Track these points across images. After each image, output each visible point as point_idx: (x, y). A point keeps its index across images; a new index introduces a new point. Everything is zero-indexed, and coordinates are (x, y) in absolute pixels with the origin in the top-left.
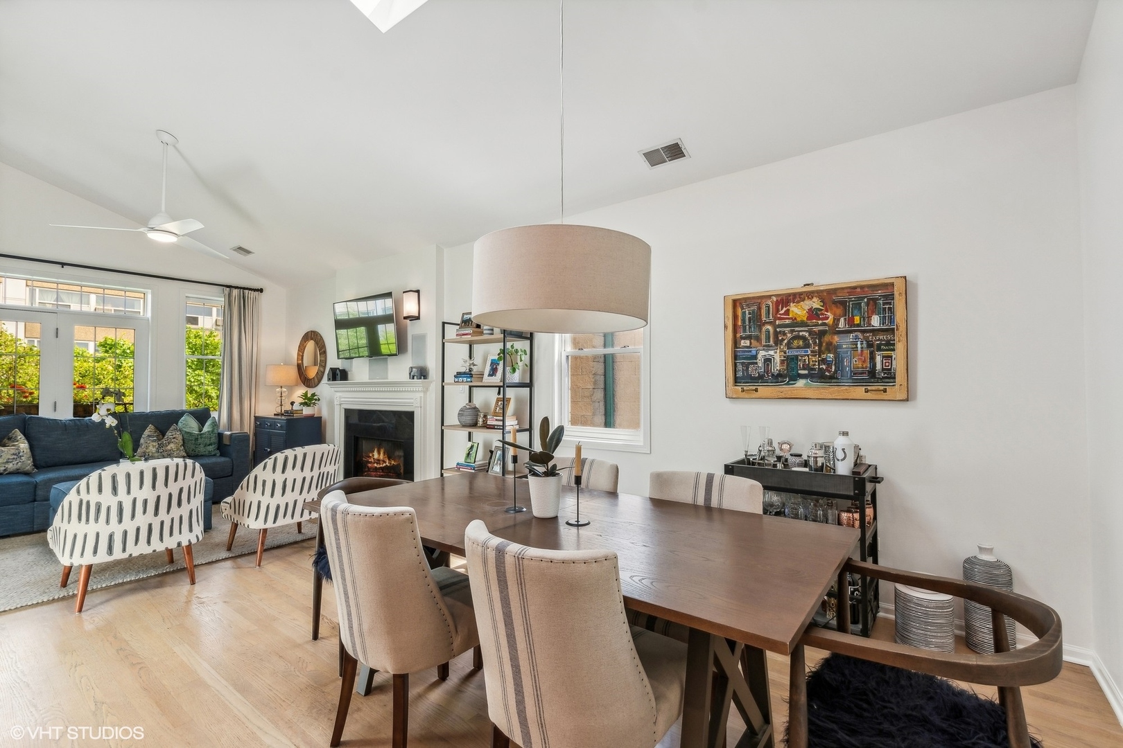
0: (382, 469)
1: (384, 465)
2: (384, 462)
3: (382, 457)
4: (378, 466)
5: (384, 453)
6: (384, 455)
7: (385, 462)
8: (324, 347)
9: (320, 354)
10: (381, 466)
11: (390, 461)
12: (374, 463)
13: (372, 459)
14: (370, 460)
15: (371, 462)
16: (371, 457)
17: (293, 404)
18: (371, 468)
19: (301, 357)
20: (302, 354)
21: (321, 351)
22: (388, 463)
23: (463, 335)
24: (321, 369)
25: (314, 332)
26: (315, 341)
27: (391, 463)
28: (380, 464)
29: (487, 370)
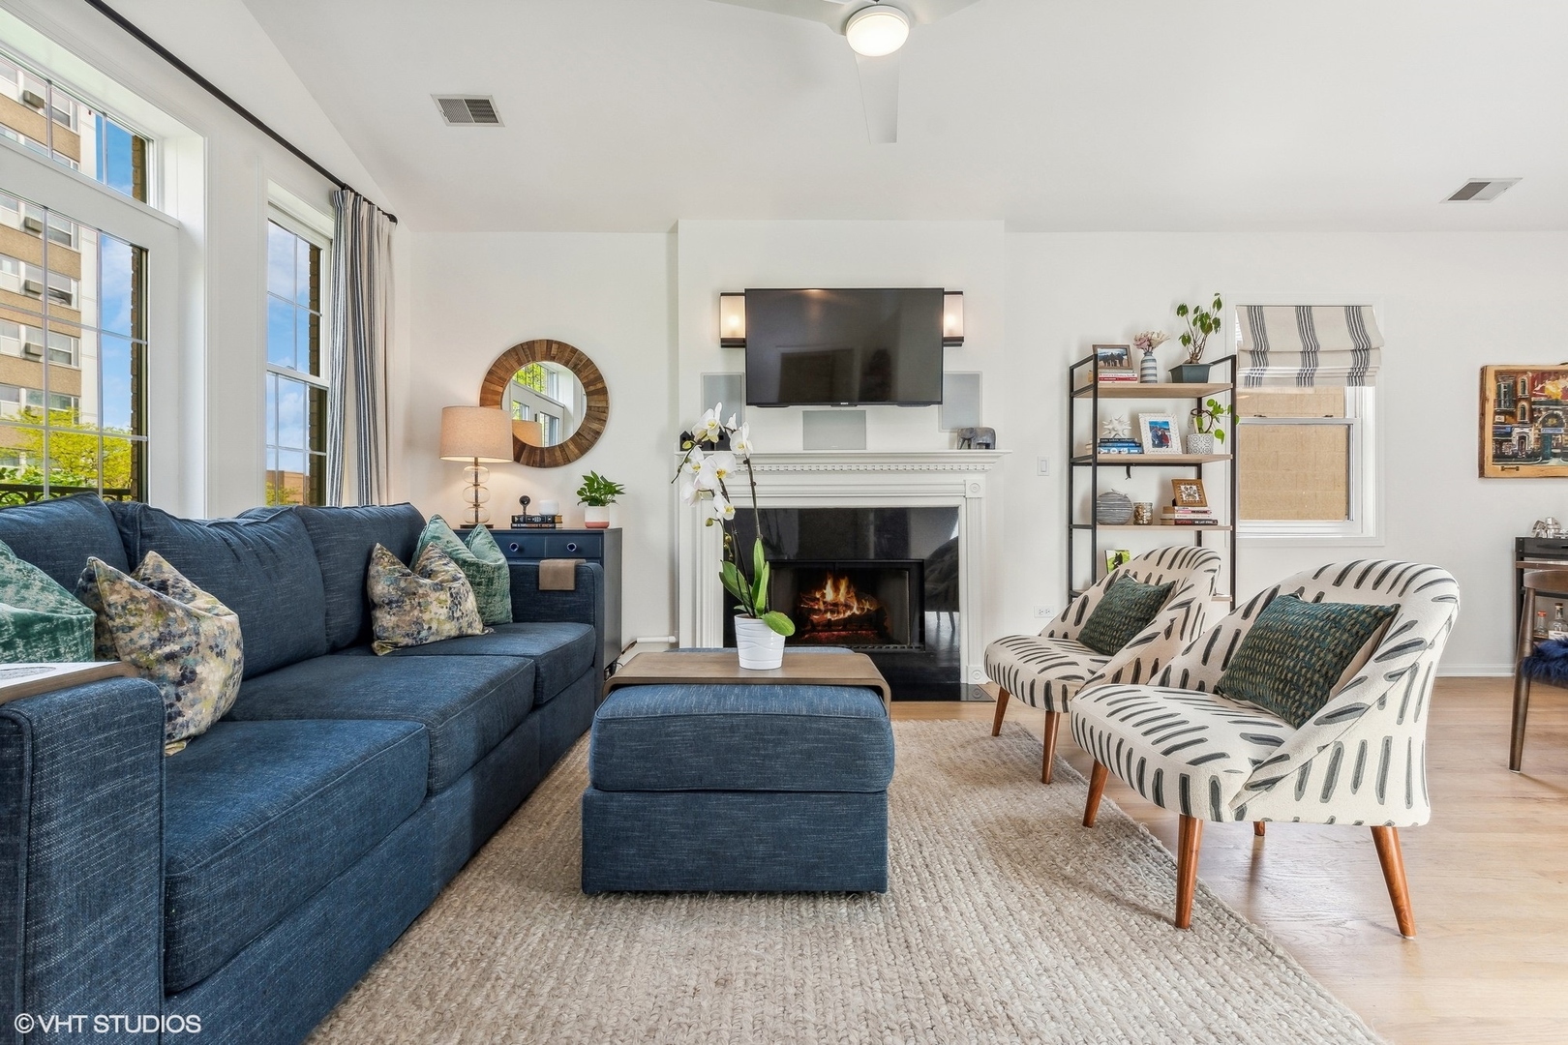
0: (844, 622)
1: (848, 613)
2: (848, 607)
3: (843, 596)
4: (835, 617)
5: (848, 587)
7: (850, 608)
8: (599, 378)
9: (588, 394)
10: (841, 616)
11: (863, 604)
12: (826, 612)
13: (821, 603)
14: (816, 607)
15: (819, 610)
16: (818, 599)
17: (525, 501)
18: (818, 624)
19: (498, 398)
20: (500, 389)
21: (592, 388)
22: (857, 609)
23: (1117, 379)
24: (595, 426)
25: (556, 342)
26: (566, 364)
27: (863, 609)
28: (839, 613)
29: (1147, 438)
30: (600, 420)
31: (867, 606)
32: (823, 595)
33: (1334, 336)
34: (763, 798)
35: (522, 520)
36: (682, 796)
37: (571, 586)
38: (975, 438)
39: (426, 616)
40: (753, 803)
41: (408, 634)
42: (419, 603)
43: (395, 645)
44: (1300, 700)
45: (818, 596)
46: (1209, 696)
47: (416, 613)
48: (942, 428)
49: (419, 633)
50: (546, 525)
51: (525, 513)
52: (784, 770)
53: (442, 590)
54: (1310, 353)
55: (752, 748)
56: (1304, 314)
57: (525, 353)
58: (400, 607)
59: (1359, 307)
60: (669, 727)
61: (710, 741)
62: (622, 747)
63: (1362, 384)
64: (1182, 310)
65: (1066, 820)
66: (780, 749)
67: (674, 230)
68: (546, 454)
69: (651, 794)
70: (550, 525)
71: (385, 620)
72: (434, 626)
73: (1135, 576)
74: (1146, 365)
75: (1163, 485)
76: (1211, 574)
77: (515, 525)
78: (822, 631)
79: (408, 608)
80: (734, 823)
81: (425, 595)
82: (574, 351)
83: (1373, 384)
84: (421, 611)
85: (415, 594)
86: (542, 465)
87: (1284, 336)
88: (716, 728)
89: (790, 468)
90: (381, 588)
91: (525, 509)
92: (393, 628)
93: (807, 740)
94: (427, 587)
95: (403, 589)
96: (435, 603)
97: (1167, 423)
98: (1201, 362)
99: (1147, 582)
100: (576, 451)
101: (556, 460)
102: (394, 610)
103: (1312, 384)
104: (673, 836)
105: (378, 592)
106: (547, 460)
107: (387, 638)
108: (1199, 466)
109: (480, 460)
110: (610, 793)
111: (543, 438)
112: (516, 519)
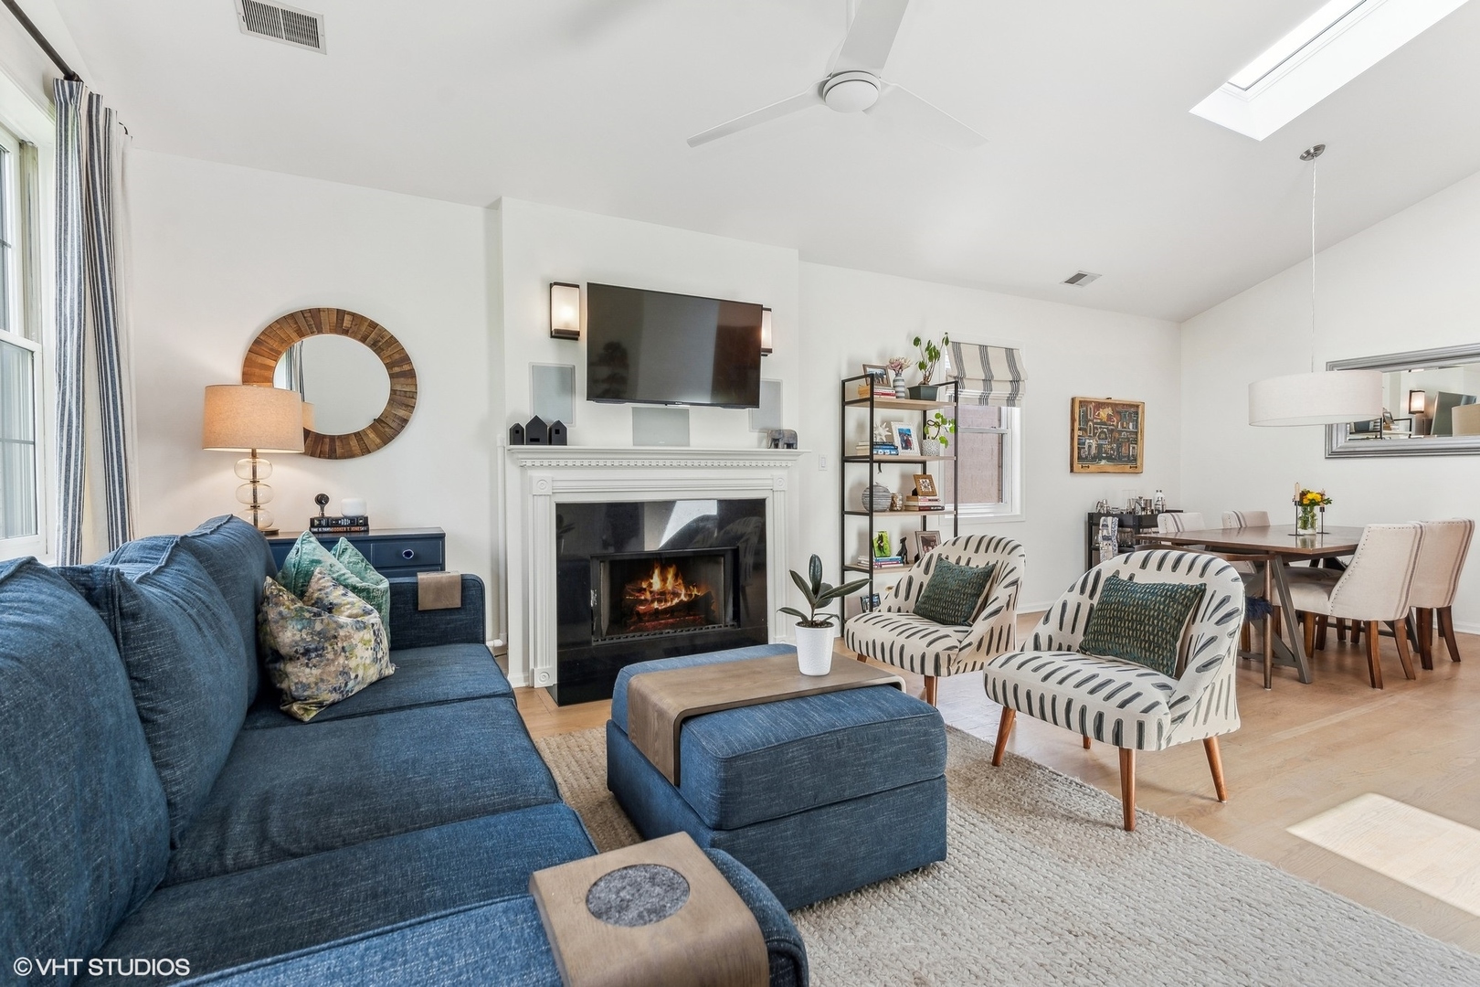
0: (670, 611)
1: (676, 601)
2: (676, 594)
3: (670, 585)
4: (663, 606)
5: (676, 576)
6: (676, 580)
7: (678, 595)
8: (406, 359)
9: (392, 376)
10: (669, 604)
11: (690, 590)
12: (653, 601)
13: (648, 593)
14: (643, 598)
15: (646, 600)
16: (645, 589)
17: (322, 500)
18: (645, 614)
19: (266, 373)
20: (271, 363)
21: (397, 370)
22: (685, 595)
23: (883, 394)
24: (402, 413)
25: (349, 313)
26: (363, 340)
27: (691, 595)
28: (666, 601)
29: (897, 441)
30: (407, 406)
31: (695, 592)
32: (650, 585)
33: (1001, 371)
34: (861, 803)
35: (324, 522)
36: (799, 817)
37: (457, 603)
38: (782, 441)
39: (352, 663)
40: (855, 809)
41: (335, 689)
42: (343, 648)
43: (320, 704)
44: (1162, 654)
45: (644, 585)
46: (1079, 656)
47: (341, 660)
48: (753, 428)
49: (346, 685)
50: (357, 529)
51: (323, 514)
52: (879, 774)
53: (365, 628)
54: (988, 381)
55: (855, 760)
56: (983, 349)
57: (308, 322)
58: (321, 656)
59: (1012, 349)
60: (788, 753)
61: (823, 761)
62: (750, 783)
63: (1014, 406)
64: (917, 342)
65: (980, 763)
66: (875, 756)
67: (495, 206)
68: (338, 443)
69: (771, 823)
70: (362, 529)
71: (300, 675)
72: (360, 673)
73: (947, 558)
74: (897, 384)
75: (904, 477)
76: (1023, 558)
77: (316, 530)
78: (648, 621)
79: (330, 656)
80: (842, 832)
81: (348, 637)
82: (373, 325)
83: (1020, 406)
84: (347, 658)
85: (335, 637)
86: (332, 455)
87: (973, 370)
88: (825, 747)
89: (625, 463)
90: (289, 635)
91: (322, 509)
92: (316, 684)
93: (894, 743)
94: (349, 627)
95: (319, 633)
96: (360, 645)
97: (909, 430)
98: (931, 384)
99: (958, 563)
100: (378, 441)
101: (351, 450)
102: (314, 661)
103: (987, 404)
104: (794, 858)
105: (287, 641)
106: (339, 451)
107: (310, 697)
108: (924, 463)
109: (258, 451)
110: (735, 832)
111: (332, 425)
112: (316, 522)
